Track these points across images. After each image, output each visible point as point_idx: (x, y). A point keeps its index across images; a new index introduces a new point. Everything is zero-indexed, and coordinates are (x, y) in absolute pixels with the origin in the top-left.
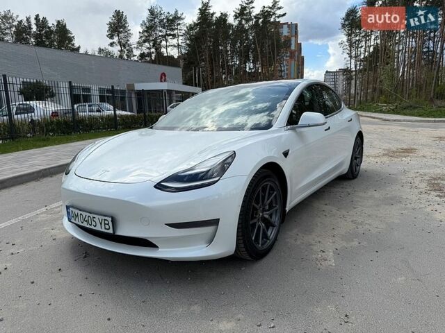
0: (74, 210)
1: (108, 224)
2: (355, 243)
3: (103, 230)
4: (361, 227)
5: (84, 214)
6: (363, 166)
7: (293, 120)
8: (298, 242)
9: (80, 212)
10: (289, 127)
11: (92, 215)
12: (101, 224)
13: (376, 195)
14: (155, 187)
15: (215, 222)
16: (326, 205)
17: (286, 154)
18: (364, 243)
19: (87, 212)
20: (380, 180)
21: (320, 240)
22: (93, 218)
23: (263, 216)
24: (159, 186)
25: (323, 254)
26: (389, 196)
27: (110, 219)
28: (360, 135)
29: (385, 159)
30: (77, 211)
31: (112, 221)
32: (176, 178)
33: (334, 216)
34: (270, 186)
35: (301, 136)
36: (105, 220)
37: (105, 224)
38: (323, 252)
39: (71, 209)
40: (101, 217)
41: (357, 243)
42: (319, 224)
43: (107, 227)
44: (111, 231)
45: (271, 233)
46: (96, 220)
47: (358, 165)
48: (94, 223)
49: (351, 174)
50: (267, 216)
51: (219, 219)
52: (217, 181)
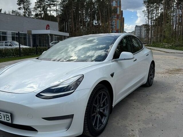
2: (150, 125)
3: (6, 121)
4: (154, 115)
6: (155, 79)
7: (116, 56)
8: (119, 125)
10: (114, 60)
12: (4, 117)
13: (162, 96)
14: (36, 96)
15: (71, 117)
16: (135, 102)
17: (112, 75)
18: (156, 125)
20: (164, 87)
21: (131, 123)
23: (99, 111)
24: (39, 95)
26: (168, 96)
27: (9, 115)
28: (153, 63)
29: (167, 75)
31: (11, 116)
32: (49, 90)
33: (139, 108)
34: (104, 93)
35: (120, 65)
36: (6, 115)
37: (7, 117)
38: (133, 131)
41: (151, 125)
42: (131, 113)
43: (8, 119)
44: (10, 122)
45: (104, 121)
47: (152, 79)
49: (149, 84)
50: (102, 111)
51: (73, 115)
52: (72, 93)
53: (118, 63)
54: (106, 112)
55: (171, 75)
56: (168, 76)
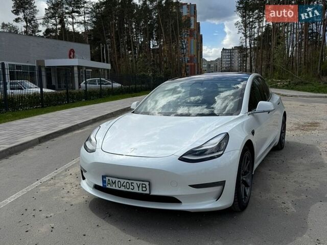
0: (110, 179)
1: (145, 187)
2: (304, 197)
3: (140, 191)
4: (303, 185)
5: (122, 181)
7: (252, 106)
8: (264, 198)
9: (117, 180)
10: (250, 112)
11: (130, 182)
12: (139, 187)
13: (304, 161)
14: (179, 159)
16: (270, 170)
17: (253, 133)
18: (310, 196)
19: (126, 179)
20: (304, 150)
21: (278, 196)
22: (131, 183)
24: (182, 159)
25: (285, 205)
27: (147, 184)
30: (114, 180)
31: (149, 185)
32: (192, 152)
33: (280, 178)
35: (257, 119)
36: (142, 184)
37: (142, 187)
38: (284, 203)
39: (107, 178)
40: (139, 183)
42: (272, 185)
43: (144, 189)
44: (147, 192)
45: (248, 191)
46: (135, 185)
48: (132, 187)
50: (244, 179)
51: (225, 181)
52: (222, 154)
53: (253, 115)
54: (248, 181)
55: (305, 132)
56: (302, 135)
